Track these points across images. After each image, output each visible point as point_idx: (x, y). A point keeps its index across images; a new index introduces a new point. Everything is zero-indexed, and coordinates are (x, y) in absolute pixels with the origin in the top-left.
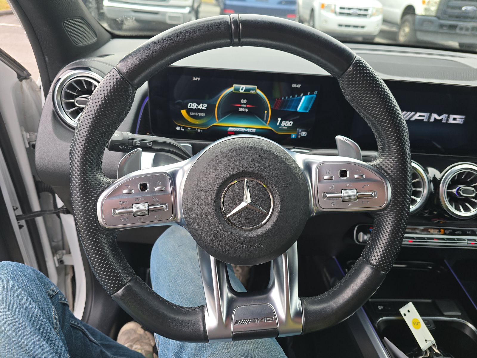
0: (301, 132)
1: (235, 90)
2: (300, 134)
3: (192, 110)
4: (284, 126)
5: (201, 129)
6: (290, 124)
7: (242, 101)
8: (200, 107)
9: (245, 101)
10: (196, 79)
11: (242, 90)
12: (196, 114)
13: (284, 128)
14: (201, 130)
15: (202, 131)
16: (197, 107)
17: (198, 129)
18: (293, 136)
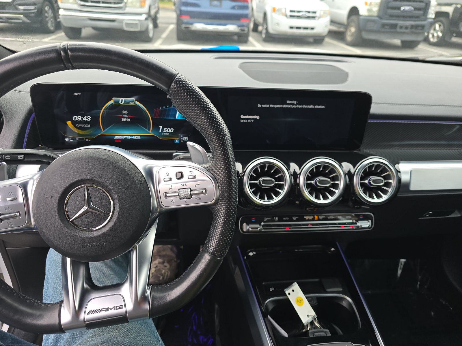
0: (183, 138)
1: (115, 102)
3: (78, 122)
4: (167, 132)
5: (89, 139)
6: (171, 130)
7: (123, 112)
8: (85, 119)
9: (126, 112)
10: (77, 94)
11: (122, 102)
12: (82, 126)
13: (166, 134)
15: (90, 141)
16: (82, 119)
17: (86, 139)
18: (176, 141)
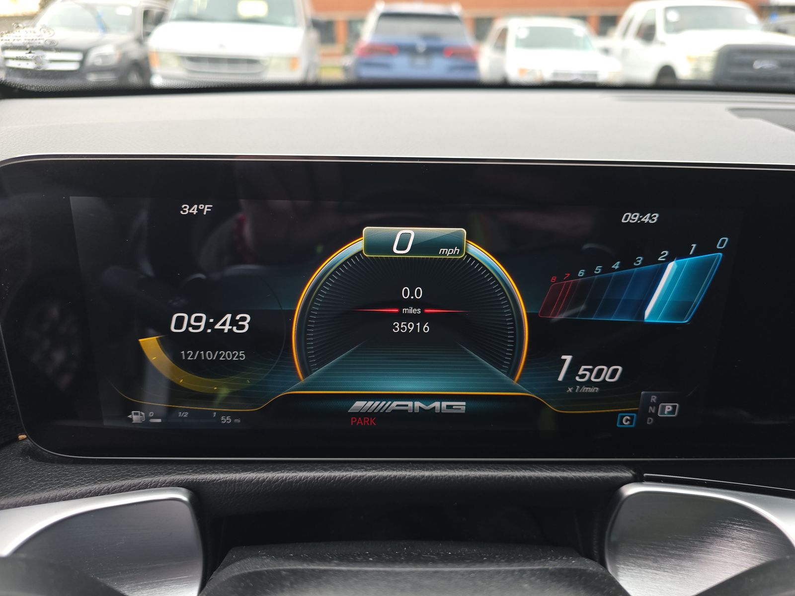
0: (656, 405)
1: (369, 247)
2: (652, 410)
3: (189, 340)
4: (589, 383)
5: (234, 415)
6: (610, 373)
7: (405, 293)
8: (225, 324)
9: (419, 293)
10: (194, 210)
11: (402, 246)
12: (210, 356)
13: (586, 389)
14: (233, 419)
15: (238, 421)
16: (208, 325)
17: (220, 414)
18: (626, 421)
